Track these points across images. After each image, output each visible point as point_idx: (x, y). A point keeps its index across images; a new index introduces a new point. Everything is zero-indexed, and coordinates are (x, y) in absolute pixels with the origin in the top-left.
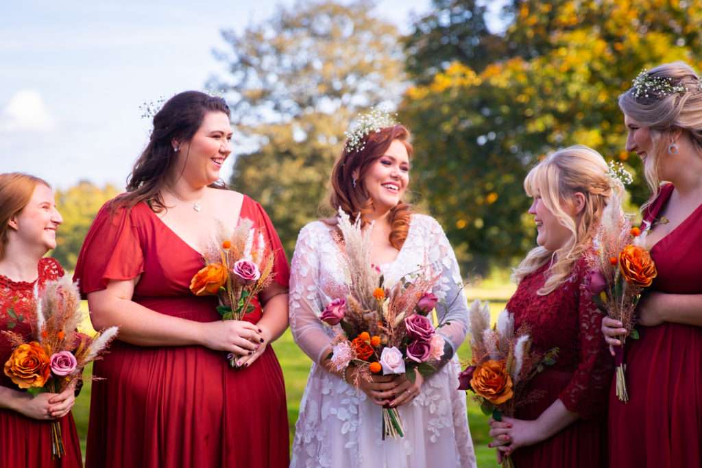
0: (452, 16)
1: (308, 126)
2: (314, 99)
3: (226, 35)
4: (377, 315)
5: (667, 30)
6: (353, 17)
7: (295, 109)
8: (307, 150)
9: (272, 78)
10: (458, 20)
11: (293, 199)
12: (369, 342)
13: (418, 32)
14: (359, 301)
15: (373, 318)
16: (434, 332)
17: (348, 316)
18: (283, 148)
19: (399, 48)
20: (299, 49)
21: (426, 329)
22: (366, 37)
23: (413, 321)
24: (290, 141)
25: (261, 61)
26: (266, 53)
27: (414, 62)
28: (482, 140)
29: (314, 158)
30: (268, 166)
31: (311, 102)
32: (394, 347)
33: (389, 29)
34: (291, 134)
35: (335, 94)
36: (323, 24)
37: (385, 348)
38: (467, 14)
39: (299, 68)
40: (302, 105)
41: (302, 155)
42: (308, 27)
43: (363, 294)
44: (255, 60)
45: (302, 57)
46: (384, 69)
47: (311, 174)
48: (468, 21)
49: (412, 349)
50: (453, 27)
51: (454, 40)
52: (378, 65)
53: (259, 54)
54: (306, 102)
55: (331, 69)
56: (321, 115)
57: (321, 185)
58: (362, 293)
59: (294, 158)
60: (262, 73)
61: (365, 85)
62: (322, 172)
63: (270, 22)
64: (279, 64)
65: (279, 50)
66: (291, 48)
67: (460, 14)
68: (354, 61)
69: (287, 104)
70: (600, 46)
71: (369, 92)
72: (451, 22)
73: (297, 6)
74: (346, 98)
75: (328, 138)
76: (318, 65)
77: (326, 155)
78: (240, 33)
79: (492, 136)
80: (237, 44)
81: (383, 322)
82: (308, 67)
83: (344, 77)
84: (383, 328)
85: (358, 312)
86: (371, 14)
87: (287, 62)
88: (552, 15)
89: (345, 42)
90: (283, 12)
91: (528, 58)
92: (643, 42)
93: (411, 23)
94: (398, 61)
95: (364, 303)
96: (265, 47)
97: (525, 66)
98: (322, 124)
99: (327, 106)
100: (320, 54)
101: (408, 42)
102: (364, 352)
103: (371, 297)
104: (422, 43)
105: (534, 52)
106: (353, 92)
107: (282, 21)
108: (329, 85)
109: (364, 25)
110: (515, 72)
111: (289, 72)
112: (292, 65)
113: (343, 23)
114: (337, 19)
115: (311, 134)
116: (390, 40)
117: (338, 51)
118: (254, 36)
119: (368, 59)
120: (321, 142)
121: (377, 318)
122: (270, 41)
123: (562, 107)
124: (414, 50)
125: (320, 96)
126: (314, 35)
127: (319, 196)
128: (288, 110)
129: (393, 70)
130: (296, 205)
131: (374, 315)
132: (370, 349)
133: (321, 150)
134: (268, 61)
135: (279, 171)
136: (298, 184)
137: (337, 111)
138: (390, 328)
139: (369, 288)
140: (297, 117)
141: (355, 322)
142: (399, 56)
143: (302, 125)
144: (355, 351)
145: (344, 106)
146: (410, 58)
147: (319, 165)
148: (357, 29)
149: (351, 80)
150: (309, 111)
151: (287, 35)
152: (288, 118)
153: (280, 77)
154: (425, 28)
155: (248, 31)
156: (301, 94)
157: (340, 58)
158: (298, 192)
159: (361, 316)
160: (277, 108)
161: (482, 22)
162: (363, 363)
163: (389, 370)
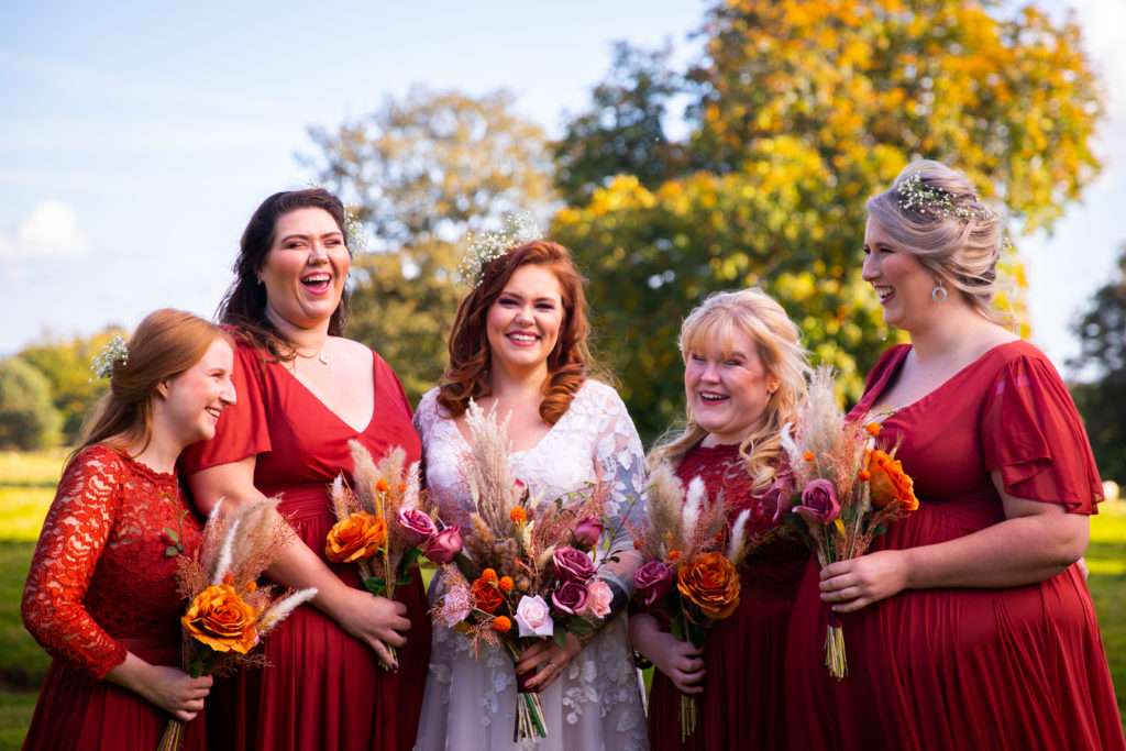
0: (618, 116)
1: (422, 257)
2: (431, 223)
3: (313, 133)
4: (515, 545)
5: (899, 143)
6: (486, 114)
7: (405, 235)
8: (421, 290)
9: (375, 193)
10: (626, 122)
11: (401, 355)
12: (495, 584)
13: (572, 138)
14: (488, 524)
15: (507, 548)
16: (595, 573)
17: (470, 545)
18: (389, 286)
19: (548, 156)
20: (412, 153)
21: (584, 567)
22: (503, 141)
23: (565, 555)
24: (398, 278)
25: (361, 168)
26: (368, 158)
27: (567, 176)
28: (656, 282)
29: (430, 300)
30: (367, 309)
31: (427, 226)
32: (538, 596)
33: (534, 131)
34: (400, 268)
35: (459, 216)
36: (445, 123)
37: (525, 597)
38: (638, 114)
39: (411, 180)
40: (414, 230)
41: (415, 296)
42: (426, 125)
43: (496, 515)
44: (351, 167)
45: (416, 166)
46: (526, 185)
47: (425, 322)
48: (639, 124)
49: (560, 594)
50: (619, 131)
51: (621, 147)
52: (520, 178)
53: (358, 160)
54: (419, 226)
55: (454, 183)
56: (440, 244)
57: (438, 337)
58: (493, 514)
59: (402, 300)
60: (361, 184)
61: (500, 205)
62: (439, 319)
63: (375, 117)
64: (385, 173)
65: (384, 155)
66: (402, 152)
67: (630, 114)
68: (486, 173)
69: (395, 227)
70: (815, 162)
71: (505, 214)
72: (618, 123)
73: (411, 98)
74: (474, 221)
75: (448, 274)
76: (437, 176)
77: (446, 297)
78: (333, 130)
79: (670, 276)
80: (328, 145)
81: (524, 556)
82: (424, 179)
83: (472, 193)
84: (523, 565)
85: (486, 540)
86: (510, 111)
87: (395, 171)
88: (749, 118)
89: (473, 148)
90: (392, 105)
91: (718, 173)
92: (871, 158)
93: (564, 125)
94: (544, 175)
95: (497, 528)
96: (366, 150)
97: (714, 183)
98: (441, 255)
99: (448, 231)
100: (440, 163)
101: (559, 150)
102: (487, 599)
103: (508, 521)
104: (578, 151)
105: (725, 166)
106: (484, 213)
107: (391, 117)
108: (452, 203)
109: (499, 125)
110: (703, 192)
111: (398, 185)
112: (403, 176)
113: (472, 122)
114: (463, 116)
115: (427, 268)
116: (534, 146)
117: (464, 158)
118: (352, 136)
119: (504, 170)
120: (439, 279)
121: (514, 549)
122: (374, 143)
123: (761, 244)
124: (567, 160)
125: (440, 218)
126: (433, 136)
127: (435, 350)
128: (396, 236)
129: (540, 187)
130: (404, 363)
131: (510, 544)
132: (498, 596)
133: (439, 290)
134: (370, 170)
135: (382, 317)
136: (407, 335)
137: (462, 238)
138: (533, 566)
139: (506, 507)
140: (407, 246)
141: (482, 555)
142: (548, 167)
143: (414, 257)
144: (474, 596)
145: (473, 232)
146: (560, 170)
147: (436, 309)
148: (491, 130)
149: (482, 198)
150: (424, 238)
151: (396, 135)
152: (395, 246)
153: (386, 192)
154: (581, 132)
155: (344, 129)
156: (414, 215)
157: (468, 169)
158: (406, 345)
159: (490, 546)
160: (381, 232)
161: (658, 125)
162: (487, 616)
163: (528, 630)
